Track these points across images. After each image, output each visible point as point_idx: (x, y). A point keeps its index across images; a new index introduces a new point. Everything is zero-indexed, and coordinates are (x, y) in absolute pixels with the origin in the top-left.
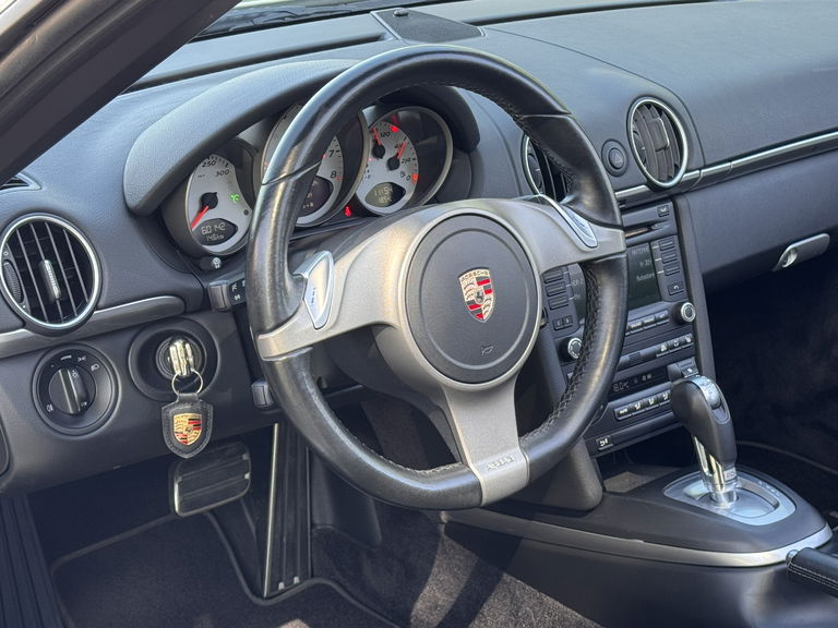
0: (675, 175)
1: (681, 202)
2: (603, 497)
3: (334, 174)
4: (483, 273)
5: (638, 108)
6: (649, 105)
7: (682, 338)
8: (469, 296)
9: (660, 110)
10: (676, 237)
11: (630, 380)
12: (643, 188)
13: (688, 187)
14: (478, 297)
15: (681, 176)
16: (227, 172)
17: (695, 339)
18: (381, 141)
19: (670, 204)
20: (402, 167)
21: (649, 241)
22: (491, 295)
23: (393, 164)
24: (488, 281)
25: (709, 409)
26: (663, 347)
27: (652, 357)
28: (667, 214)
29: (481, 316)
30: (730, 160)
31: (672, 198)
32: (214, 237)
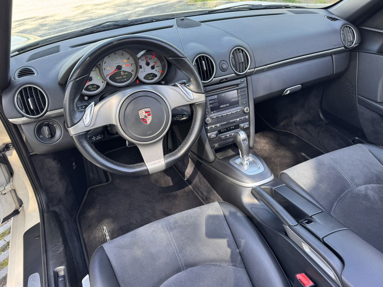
0: (245, 70)
1: (249, 78)
2: (215, 159)
3: (133, 71)
4: (147, 110)
5: (235, 50)
6: (239, 49)
7: (244, 117)
8: (142, 117)
9: (242, 51)
10: (246, 88)
11: (227, 129)
12: (234, 74)
13: (251, 74)
14: (145, 117)
15: (247, 71)
16: (96, 70)
17: (249, 117)
18: (149, 61)
19: (245, 79)
20: (156, 68)
21: (237, 89)
22: (150, 116)
23: (153, 68)
24: (149, 112)
25: (242, 141)
26: (238, 119)
27: (235, 122)
28: (244, 81)
29: (146, 123)
30: (266, 65)
31: (246, 77)
32: (93, 89)
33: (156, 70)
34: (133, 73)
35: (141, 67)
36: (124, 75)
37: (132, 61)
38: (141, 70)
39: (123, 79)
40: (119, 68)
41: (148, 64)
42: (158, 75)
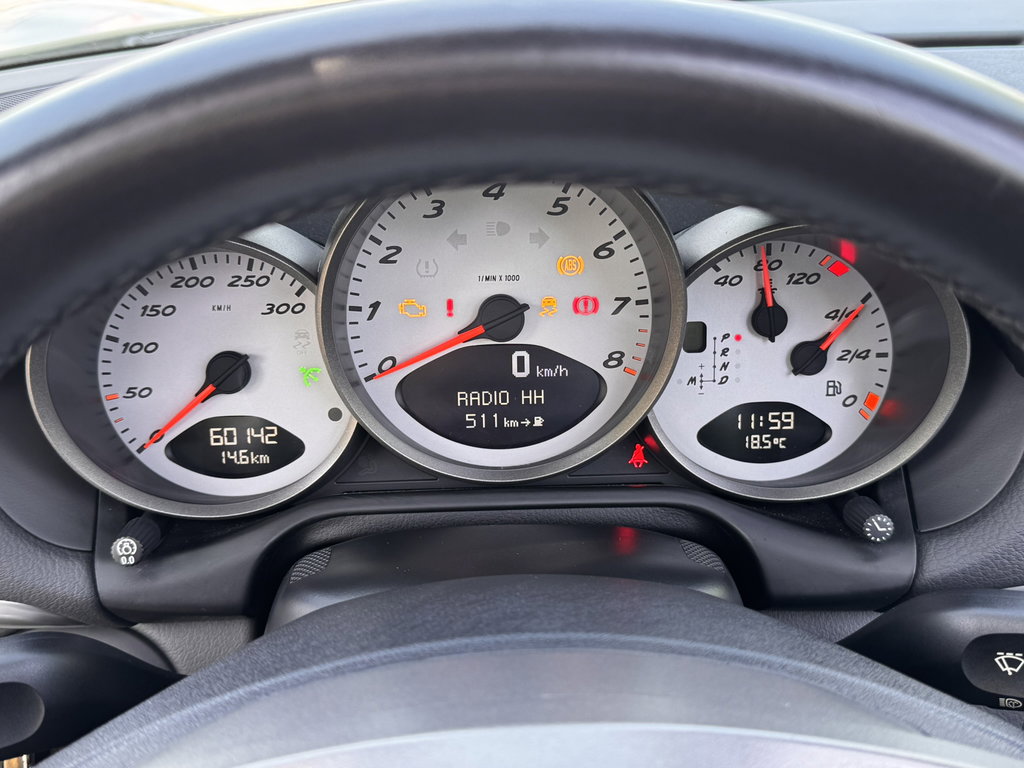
3: (615, 359)
18: (786, 297)
20: (834, 370)
32: (241, 458)
33: (834, 388)
34: (617, 385)
35: (696, 338)
36: (532, 383)
37: (627, 271)
38: (688, 363)
39: (516, 410)
40: (502, 314)
41: (767, 320)
42: (845, 427)
